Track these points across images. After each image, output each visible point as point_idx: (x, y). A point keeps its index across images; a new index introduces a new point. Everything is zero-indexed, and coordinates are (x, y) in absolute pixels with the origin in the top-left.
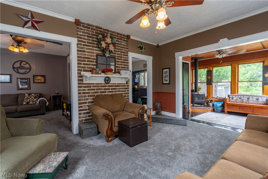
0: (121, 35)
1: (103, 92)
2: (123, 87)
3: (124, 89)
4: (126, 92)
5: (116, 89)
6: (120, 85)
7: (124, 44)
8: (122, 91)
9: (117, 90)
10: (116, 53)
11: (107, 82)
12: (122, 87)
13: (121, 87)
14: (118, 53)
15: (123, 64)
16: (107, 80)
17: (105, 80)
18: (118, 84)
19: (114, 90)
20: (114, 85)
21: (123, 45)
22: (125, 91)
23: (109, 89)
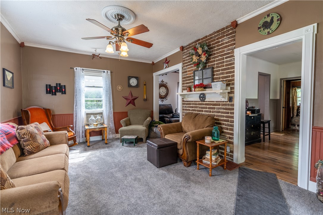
0: (223, 29)
1: (200, 111)
2: (225, 107)
3: (226, 109)
4: (230, 115)
5: (214, 108)
6: (221, 103)
7: (227, 41)
8: (222, 112)
9: (215, 110)
10: (215, 59)
11: (203, 99)
12: (223, 107)
13: (221, 107)
14: (217, 59)
15: (225, 71)
16: (203, 97)
17: (200, 97)
18: (216, 102)
19: (212, 110)
20: (212, 103)
21: (226, 43)
22: (228, 113)
23: (206, 108)
